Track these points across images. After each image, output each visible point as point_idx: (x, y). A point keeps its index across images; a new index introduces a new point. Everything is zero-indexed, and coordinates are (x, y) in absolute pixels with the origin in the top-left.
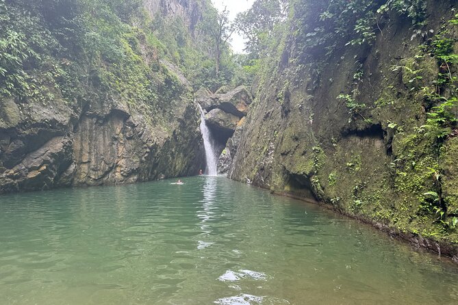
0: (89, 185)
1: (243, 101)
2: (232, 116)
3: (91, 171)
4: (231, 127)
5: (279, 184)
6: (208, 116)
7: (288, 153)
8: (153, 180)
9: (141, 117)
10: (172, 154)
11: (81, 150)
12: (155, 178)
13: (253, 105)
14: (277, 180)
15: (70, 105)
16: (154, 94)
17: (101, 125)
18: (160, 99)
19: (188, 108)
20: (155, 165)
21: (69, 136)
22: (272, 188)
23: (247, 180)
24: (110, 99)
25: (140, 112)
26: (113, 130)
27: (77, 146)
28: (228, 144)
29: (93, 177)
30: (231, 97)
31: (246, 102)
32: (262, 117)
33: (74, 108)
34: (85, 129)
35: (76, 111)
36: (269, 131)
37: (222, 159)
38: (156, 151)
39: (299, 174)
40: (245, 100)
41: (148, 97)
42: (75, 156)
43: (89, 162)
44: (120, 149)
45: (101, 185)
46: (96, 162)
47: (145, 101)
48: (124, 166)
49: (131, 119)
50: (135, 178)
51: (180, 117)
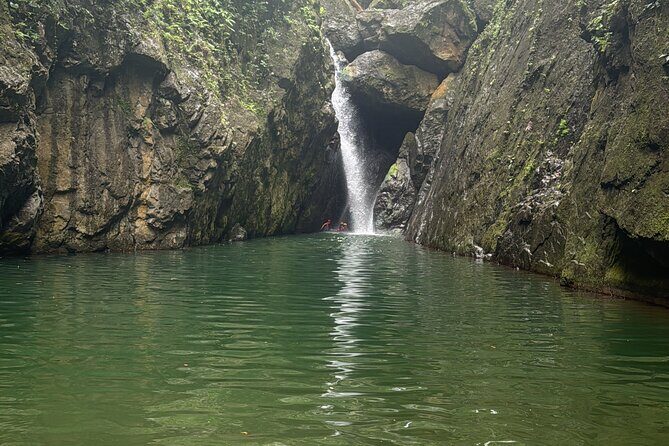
0: (72, 252)
1: (449, 31)
2: (417, 73)
3: (78, 215)
4: (414, 105)
5: (590, 263)
6: (352, 72)
7: (625, 183)
8: (219, 241)
9: (196, 75)
10: (265, 174)
11: (54, 159)
12: (222, 237)
13: (485, 43)
14: (584, 253)
15: (29, 42)
16: (224, 13)
17: (100, 94)
18: (238, 24)
19: (306, 50)
20: (226, 203)
21: (27, 122)
22: (567, 273)
23: (474, 250)
24: (122, 25)
25: (194, 63)
26: (129, 110)
27: (44, 151)
28: (404, 150)
29: (83, 230)
30: (418, 18)
31: (459, 33)
32: (519, 79)
33: (38, 50)
34: (61, 106)
35: (42, 60)
36: (540, 117)
37: (389, 189)
38: (230, 166)
39: (660, 239)
40: (456, 28)
41: (211, 20)
42: (40, 175)
43: (73, 191)
44: (147, 159)
45: (101, 250)
46: (90, 191)
47: (203, 30)
48: (157, 204)
49: (172, 81)
50: (182, 234)
51: (287, 75)
